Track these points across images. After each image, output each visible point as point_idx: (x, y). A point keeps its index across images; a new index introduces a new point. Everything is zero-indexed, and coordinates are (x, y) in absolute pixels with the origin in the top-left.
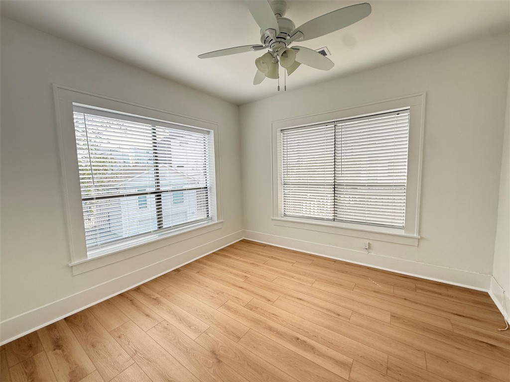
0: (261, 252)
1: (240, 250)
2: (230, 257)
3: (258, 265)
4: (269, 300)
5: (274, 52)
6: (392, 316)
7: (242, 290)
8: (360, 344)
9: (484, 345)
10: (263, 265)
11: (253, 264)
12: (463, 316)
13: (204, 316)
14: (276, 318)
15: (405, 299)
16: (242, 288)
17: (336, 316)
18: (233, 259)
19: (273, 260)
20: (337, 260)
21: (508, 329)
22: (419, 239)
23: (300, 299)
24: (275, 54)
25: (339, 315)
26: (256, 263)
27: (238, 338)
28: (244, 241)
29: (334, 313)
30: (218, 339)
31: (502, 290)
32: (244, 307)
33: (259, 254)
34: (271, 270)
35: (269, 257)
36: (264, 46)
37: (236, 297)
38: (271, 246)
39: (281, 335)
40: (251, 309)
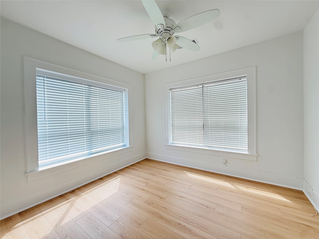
0: (158, 166)
1: (144, 165)
2: (137, 170)
3: (155, 175)
4: (161, 198)
5: (163, 38)
6: (242, 207)
7: (143, 191)
8: (221, 227)
9: (303, 226)
10: (159, 175)
11: (152, 174)
12: (288, 207)
13: (117, 209)
14: (166, 210)
15: (250, 196)
16: (144, 190)
17: (206, 208)
18: (139, 171)
19: (165, 171)
20: (206, 171)
21: (317, 215)
22: (257, 156)
23: (182, 197)
24: (164, 40)
25: (208, 207)
26: (154, 174)
27: (140, 224)
28: (147, 160)
29: (204, 206)
30: (125, 226)
31: (311, 189)
32: (144, 203)
33: (156, 168)
34: (163, 178)
35: (163, 170)
36: (157, 35)
37: (139, 196)
38: (164, 163)
39: (169, 222)
40: (149, 204)
